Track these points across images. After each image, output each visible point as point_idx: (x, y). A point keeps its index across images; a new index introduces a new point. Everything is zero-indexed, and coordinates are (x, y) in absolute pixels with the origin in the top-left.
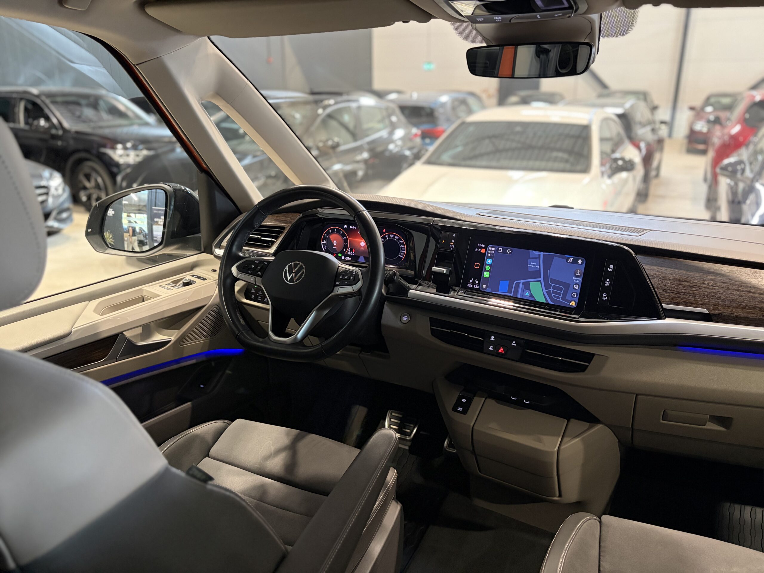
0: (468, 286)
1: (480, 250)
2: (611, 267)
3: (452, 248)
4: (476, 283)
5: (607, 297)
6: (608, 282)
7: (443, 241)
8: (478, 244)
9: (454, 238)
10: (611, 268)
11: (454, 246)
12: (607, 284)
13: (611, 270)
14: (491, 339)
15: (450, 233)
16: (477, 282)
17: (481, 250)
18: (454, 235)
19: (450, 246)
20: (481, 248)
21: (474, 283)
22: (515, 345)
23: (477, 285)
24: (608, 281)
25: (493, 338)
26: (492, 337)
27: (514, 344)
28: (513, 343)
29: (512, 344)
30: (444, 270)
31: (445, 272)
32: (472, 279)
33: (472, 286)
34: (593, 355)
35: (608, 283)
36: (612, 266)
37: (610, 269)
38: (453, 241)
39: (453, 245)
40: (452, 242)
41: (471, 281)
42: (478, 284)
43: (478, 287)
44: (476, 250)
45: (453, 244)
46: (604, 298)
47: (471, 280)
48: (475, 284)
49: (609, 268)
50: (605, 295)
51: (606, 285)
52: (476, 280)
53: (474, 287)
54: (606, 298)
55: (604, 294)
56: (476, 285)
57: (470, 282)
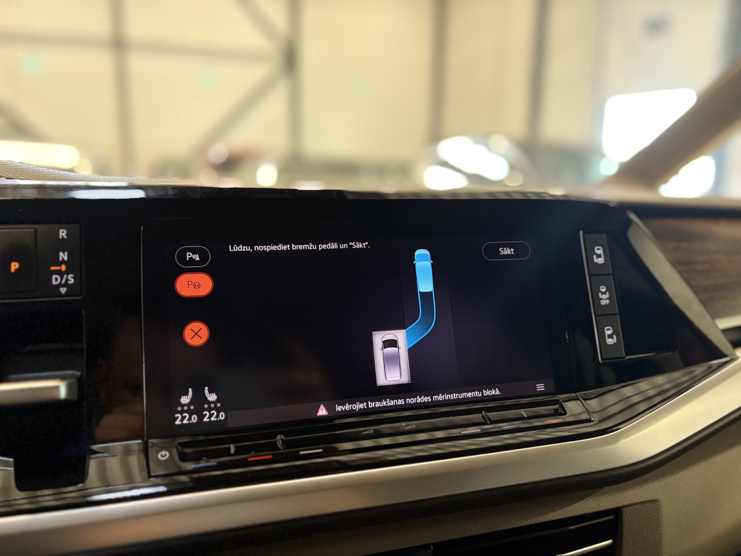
0: (178, 422)
2: (599, 252)
3: (66, 285)
4: (209, 403)
5: (615, 336)
6: (604, 293)
7: (14, 266)
9: (63, 245)
10: (599, 256)
11: (70, 276)
12: (605, 299)
13: (601, 261)
15: (40, 227)
16: (212, 397)
18: (63, 233)
19: (56, 280)
21: (200, 401)
23: (215, 408)
24: (603, 290)
30: (57, 388)
31: (63, 393)
32: (190, 390)
33: (195, 419)
34: (617, 512)
35: (604, 296)
36: (599, 249)
37: (597, 258)
38: (63, 256)
39: (67, 272)
40: (60, 264)
41: (185, 400)
42: (219, 405)
43: (222, 416)
45: (63, 268)
46: (610, 340)
47: (187, 394)
48: (206, 406)
49: (595, 257)
50: (609, 332)
51: (604, 302)
52: (206, 388)
53: (206, 420)
54: (612, 338)
55: (608, 329)
56: (209, 409)
57: (183, 406)
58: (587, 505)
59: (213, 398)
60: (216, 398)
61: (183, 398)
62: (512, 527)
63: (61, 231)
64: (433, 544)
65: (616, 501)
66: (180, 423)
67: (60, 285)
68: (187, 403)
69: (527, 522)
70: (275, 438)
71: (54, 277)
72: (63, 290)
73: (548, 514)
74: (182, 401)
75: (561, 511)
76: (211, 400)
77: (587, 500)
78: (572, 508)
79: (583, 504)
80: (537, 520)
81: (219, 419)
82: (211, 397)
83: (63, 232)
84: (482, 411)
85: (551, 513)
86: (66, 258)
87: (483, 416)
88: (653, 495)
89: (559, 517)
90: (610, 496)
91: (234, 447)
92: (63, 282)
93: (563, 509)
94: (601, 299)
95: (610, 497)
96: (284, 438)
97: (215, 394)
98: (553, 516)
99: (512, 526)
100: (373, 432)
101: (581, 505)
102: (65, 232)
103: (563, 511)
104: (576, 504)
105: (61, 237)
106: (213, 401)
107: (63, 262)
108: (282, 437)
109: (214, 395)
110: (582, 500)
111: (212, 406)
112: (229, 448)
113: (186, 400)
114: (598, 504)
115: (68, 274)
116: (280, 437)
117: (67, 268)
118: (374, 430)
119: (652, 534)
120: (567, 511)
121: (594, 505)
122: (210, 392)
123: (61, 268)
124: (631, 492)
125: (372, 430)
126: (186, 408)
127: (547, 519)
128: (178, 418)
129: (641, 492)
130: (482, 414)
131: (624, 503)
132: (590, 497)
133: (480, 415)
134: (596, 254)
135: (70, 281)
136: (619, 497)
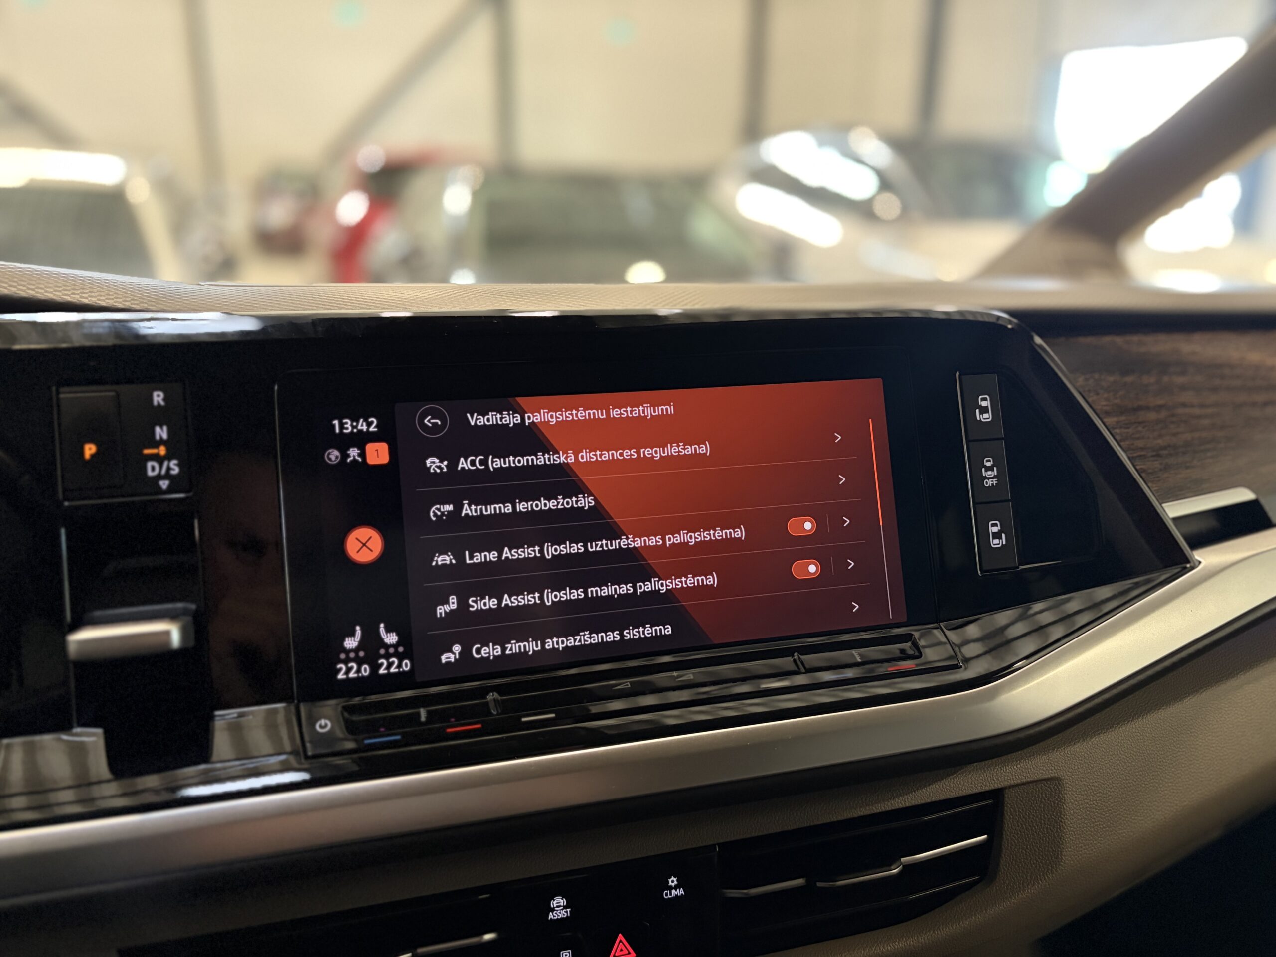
0: (341, 676)
1: (354, 452)
2: (984, 404)
3: (168, 476)
4: (387, 647)
5: (1003, 535)
6: (988, 469)
7: (90, 450)
8: (336, 422)
9: (159, 415)
10: (984, 410)
11: (173, 463)
12: (990, 476)
13: (987, 417)
14: (551, 916)
15: (124, 389)
16: (391, 639)
17: (363, 454)
18: (158, 398)
19: (152, 469)
20: (361, 440)
21: (373, 644)
22: (680, 892)
23: (396, 655)
24: (989, 464)
25: (559, 909)
26: (554, 904)
27: (676, 888)
28: (670, 888)
29: (667, 895)
30: (167, 633)
31: (176, 639)
32: (358, 628)
33: (366, 670)
35: (990, 473)
36: (985, 399)
37: (981, 413)
38: (161, 432)
39: (169, 457)
40: (157, 444)
41: (351, 643)
42: (401, 650)
43: (407, 665)
44: (334, 455)
45: (162, 450)
46: (996, 541)
47: (353, 634)
48: (382, 652)
49: (978, 411)
50: (995, 529)
51: (989, 483)
52: (382, 625)
53: (382, 671)
54: (1001, 538)
55: (993, 525)
56: (387, 656)
57: (348, 652)
58: (950, 787)
59: (393, 639)
60: (397, 640)
61: (348, 641)
62: (836, 820)
63: (155, 394)
64: (719, 845)
65: (994, 780)
66: (345, 677)
67: (159, 477)
68: (354, 647)
69: (859, 813)
70: (486, 698)
71: (150, 464)
72: (164, 484)
73: (891, 799)
74: (347, 644)
75: (911, 795)
76: (390, 643)
77: (951, 779)
78: (927, 790)
79: (944, 785)
80: (874, 808)
81: (401, 670)
82: (389, 638)
83: (158, 396)
84: (794, 653)
85: (896, 799)
86: (165, 436)
87: (795, 661)
88: (1052, 770)
89: (907, 805)
90: (985, 772)
91: (425, 711)
92: (163, 472)
93: (913, 793)
94: (986, 478)
95: (985, 774)
96: (500, 698)
97: (394, 634)
98: (898, 803)
99: (836, 818)
100: (629, 686)
101: (941, 786)
102: (162, 394)
103: (915, 796)
104: (934, 785)
105: (155, 403)
106: (392, 643)
107: (162, 442)
108: (496, 695)
109: (393, 636)
110: (942, 779)
111: (392, 651)
112: (419, 714)
113: (353, 644)
114: (967, 785)
115: (170, 459)
116: (493, 695)
117: (168, 449)
118: (631, 683)
119: (1047, 828)
120: (920, 795)
121: (961, 786)
122: (388, 630)
123: (159, 451)
124: (1019, 766)
125: (628, 684)
126: (352, 655)
127: (889, 808)
128: (341, 669)
129: (1034, 766)
130: (793, 656)
131: (1006, 783)
132: (955, 775)
133: (790, 659)
134: (980, 407)
135: (174, 469)
136: (999, 774)
